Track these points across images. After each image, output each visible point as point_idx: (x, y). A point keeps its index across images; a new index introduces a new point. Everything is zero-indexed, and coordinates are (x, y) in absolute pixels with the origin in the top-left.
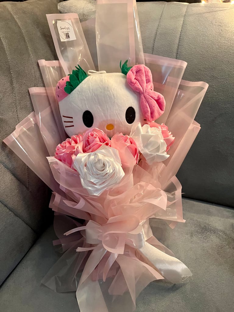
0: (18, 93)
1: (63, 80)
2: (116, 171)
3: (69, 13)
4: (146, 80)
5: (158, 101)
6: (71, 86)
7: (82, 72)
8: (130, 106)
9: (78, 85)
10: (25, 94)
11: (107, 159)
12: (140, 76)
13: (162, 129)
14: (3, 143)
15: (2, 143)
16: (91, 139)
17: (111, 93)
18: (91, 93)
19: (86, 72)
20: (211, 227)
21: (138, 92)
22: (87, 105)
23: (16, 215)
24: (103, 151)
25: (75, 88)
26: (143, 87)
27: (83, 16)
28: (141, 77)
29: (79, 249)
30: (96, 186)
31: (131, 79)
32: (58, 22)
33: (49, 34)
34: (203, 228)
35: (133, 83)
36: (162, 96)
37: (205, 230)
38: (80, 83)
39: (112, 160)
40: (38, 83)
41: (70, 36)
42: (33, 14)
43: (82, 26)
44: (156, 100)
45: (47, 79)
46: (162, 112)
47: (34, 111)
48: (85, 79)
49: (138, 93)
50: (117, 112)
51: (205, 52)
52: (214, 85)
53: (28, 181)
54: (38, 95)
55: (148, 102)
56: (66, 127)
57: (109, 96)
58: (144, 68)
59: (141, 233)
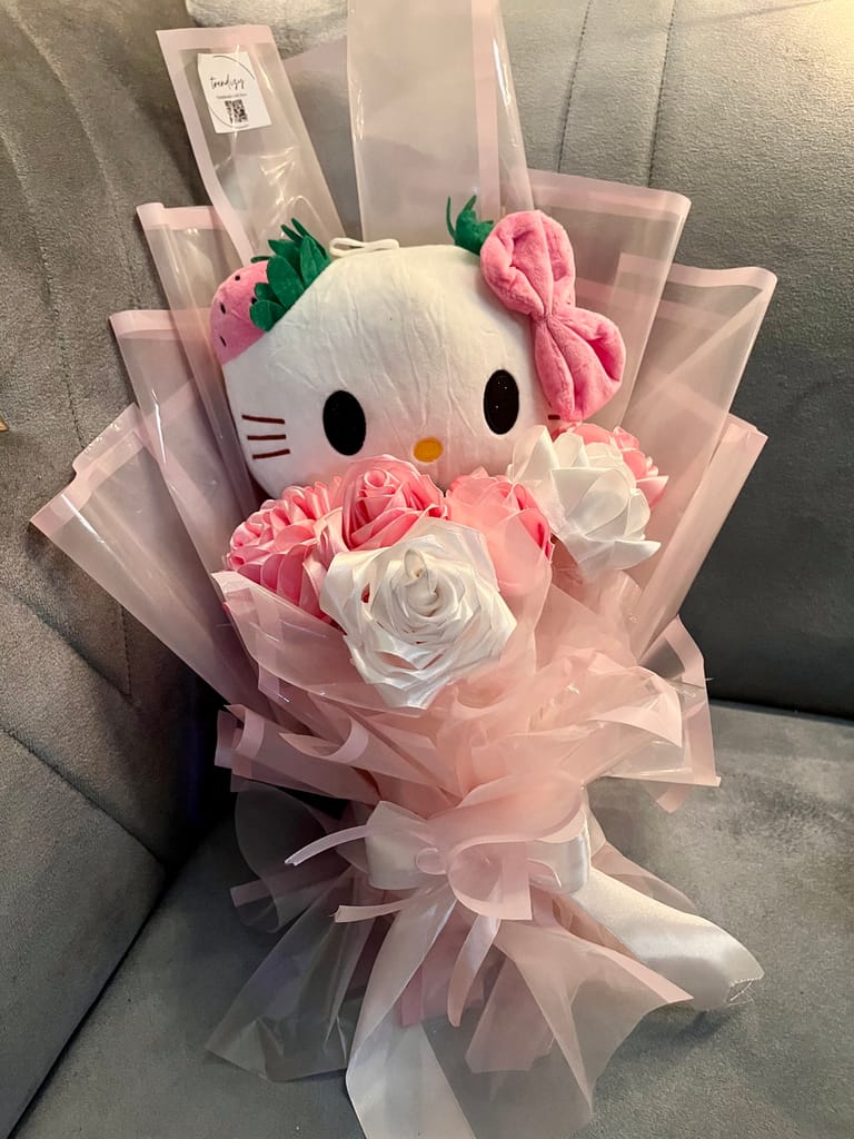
0: (73, 335)
1: (238, 278)
2: (486, 611)
3: (230, 25)
4: (554, 269)
5: (600, 346)
6: (272, 303)
7: (312, 246)
8: (500, 368)
9: (298, 295)
10: (100, 338)
11: (451, 568)
12: (530, 252)
13: (620, 447)
14: (32, 529)
15: (28, 531)
16: (373, 496)
17: (429, 320)
18: (353, 325)
19: (323, 246)
20: (798, 795)
21: (527, 313)
22: (339, 373)
23: (94, 802)
24: (431, 538)
25: (289, 308)
26: (542, 292)
27: (288, 37)
28: (534, 259)
29: (345, 914)
30: (413, 673)
31: (497, 268)
32: (202, 58)
33: (166, 107)
34: (773, 803)
35: (508, 281)
36: (611, 328)
37: (780, 806)
38: (305, 289)
39: (469, 570)
40: (141, 295)
41: (246, 112)
42: (101, 31)
43: (288, 73)
44: (592, 343)
45: (176, 276)
46: (614, 386)
47: (133, 404)
48: (324, 273)
49: (526, 319)
50: (451, 390)
51: (753, 158)
52: (789, 277)
53: (126, 670)
54: (146, 340)
55: (562, 348)
56: (255, 457)
57: (419, 332)
58: (544, 223)
59: (581, 839)
